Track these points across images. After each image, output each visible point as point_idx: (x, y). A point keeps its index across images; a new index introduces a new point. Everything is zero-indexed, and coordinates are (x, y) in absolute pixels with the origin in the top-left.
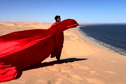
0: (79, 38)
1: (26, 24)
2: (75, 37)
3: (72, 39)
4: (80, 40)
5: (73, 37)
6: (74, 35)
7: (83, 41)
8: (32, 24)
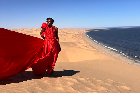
0: (86, 44)
1: (28, 30)
2: (82, 43)
3: (79, 45)
4: (87, 46)
5: (80, 43)
6: (81, 41)
7: (90, 48)
8: (34, 31)
